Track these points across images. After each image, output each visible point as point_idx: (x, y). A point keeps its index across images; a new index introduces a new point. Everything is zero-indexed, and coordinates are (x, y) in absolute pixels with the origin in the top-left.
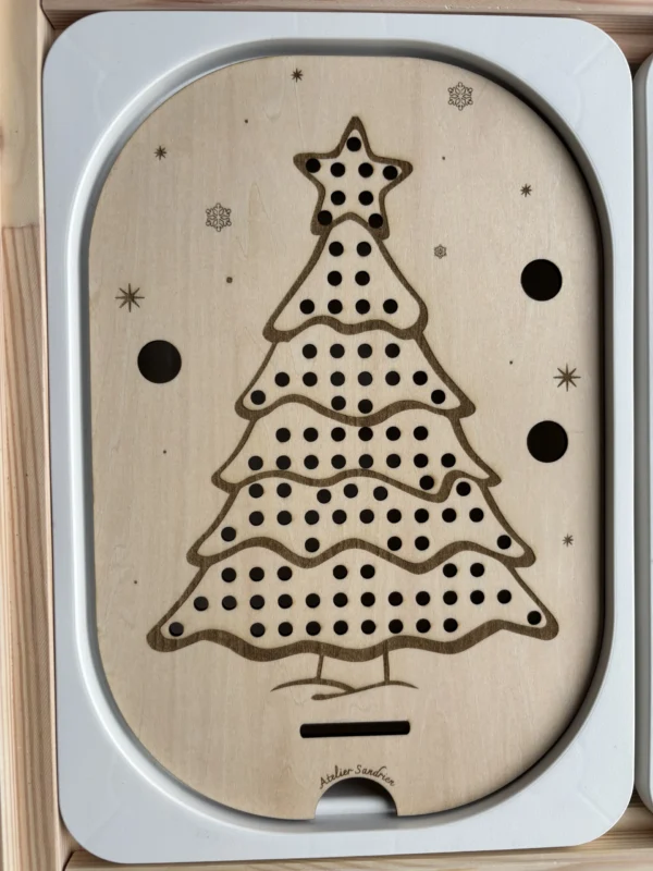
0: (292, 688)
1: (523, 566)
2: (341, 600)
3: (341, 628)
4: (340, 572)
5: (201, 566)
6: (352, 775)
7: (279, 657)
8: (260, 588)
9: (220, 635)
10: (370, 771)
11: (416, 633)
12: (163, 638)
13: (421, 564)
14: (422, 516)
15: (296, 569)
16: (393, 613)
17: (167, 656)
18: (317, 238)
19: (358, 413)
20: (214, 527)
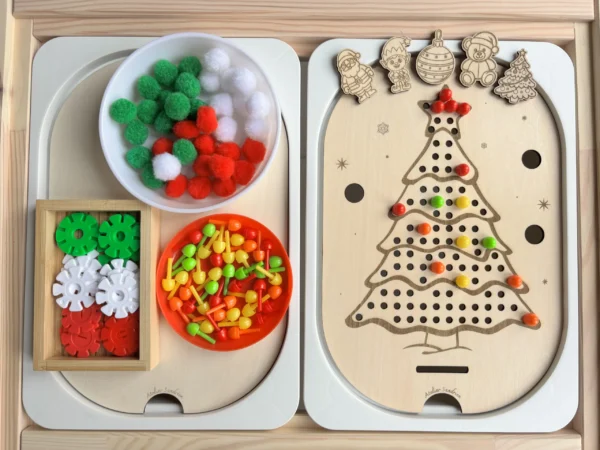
0: (413, 348)
1: (523, 293)
2: (436, 307)
3: (436, 320)
4: (437, 294)
5: (371, 288)
7: (407, 333)
8: (398, 299)
9: (380, 321)
12: (353, 321)
13: (475, 291)
14: (475, 268)
15: (415, 291)
16: (462, 314)
17: (355, 330)
18: (427, 139)
19: (446, 219)
20: (377, 270)
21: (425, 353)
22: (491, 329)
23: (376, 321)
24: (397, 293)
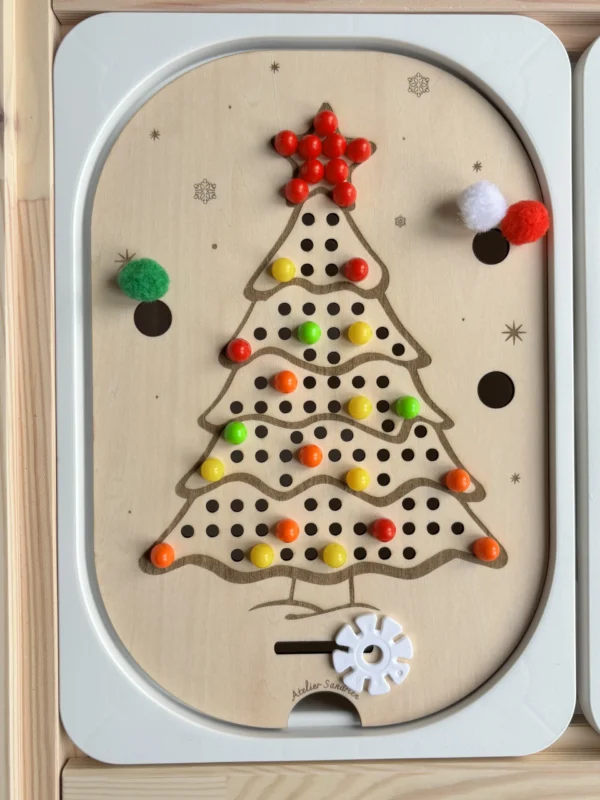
0: (269, 608)
1: (475, 501)
2: (311, 529)
3: (312, 554)
4: (311, 505)
5: (188, 498)
6: (321, 689)
7: (256, 580)
8: (240, 518)
9: (205, 560)
10: (337, 686)
11: (378, 560)
13: (383, 498)
14: (383, 455)
16: (358, 541)
17: (157, 578)
18: (291, 211)
19: (327, 364)
21: (291, 617)
22: (414, 569)
23: (197, 560)
24: (237, 506)
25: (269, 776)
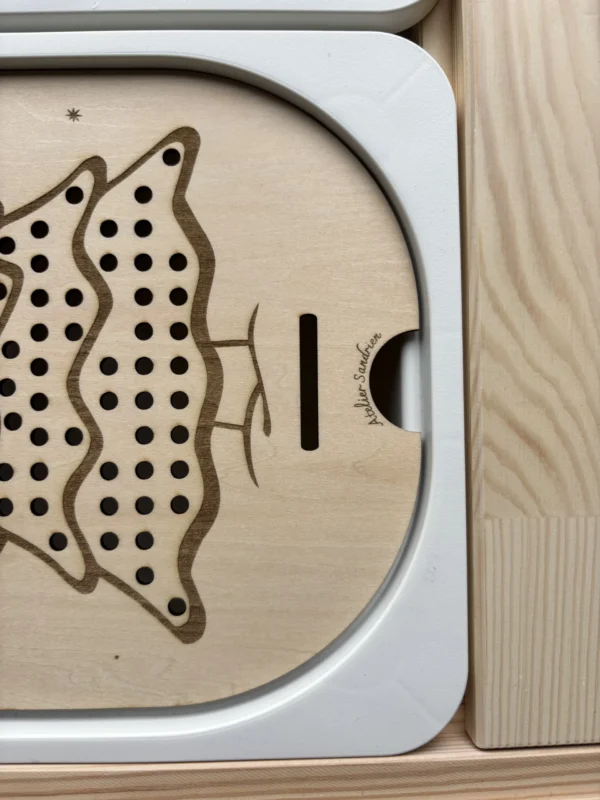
0: (254, 460)
1: (105, 172)
2: (144, 400)
3: (179, 400)
4: (109, 401)
5: (98, 576)
6: (366, 386)
7: (215, 477)
8: (126, 502)
9: (185, 551)
10: (362, 363)
11: (188, 305)
12: (188, 623)
13: (100, 299)
14: (40, 298)
15: (104, 457)
16: (162, 334)
17: (210, 618)
20: (49, 561)
21: (267, 428)
22: (200, 257)
23: (185, 562)
24: (109, 506)
25: (484, 459)
